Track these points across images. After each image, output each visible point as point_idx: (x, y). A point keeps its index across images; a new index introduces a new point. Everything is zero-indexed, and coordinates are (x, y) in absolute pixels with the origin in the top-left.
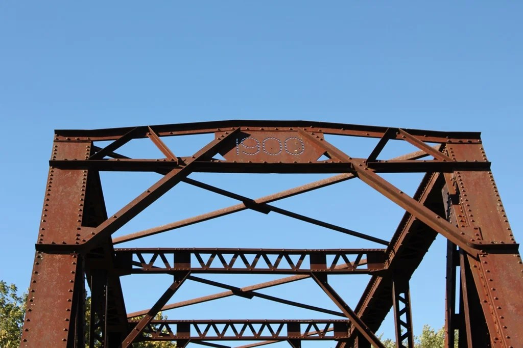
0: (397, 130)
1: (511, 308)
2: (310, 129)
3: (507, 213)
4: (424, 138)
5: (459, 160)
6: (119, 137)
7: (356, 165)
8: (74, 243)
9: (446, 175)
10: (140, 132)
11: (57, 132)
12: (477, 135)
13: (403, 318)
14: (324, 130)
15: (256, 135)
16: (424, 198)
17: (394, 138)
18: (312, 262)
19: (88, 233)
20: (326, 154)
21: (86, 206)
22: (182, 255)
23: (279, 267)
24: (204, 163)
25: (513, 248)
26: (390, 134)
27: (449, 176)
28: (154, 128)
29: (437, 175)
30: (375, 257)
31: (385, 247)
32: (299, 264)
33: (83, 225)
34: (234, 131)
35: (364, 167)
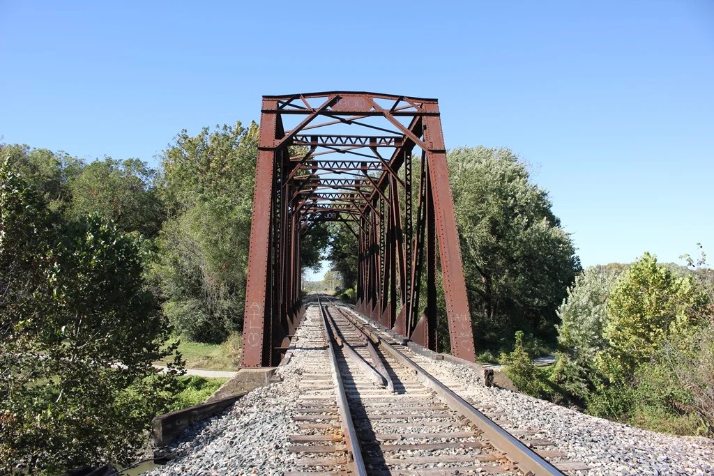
0: (404, 97)
1: (439, 176)
2: (367, 95)
3: (444, 136)
4: (414, 100)
5: (428, 112)
6: (290, 99)
7: (385, 112)
8: (272, 147)
9: (422, 118)
10: (297, 97)
11: (264, 97)
12: (436, 100)
13: (408, 167)
14: (373, 96)
15: (345, 98)
16: (412, 129)
17: (402, 100)
18: (370, 142)
19: (278, 142)
20: (374, 107)
21: (276, 130)
22: (314, 138)
23: (356, 144)
24: (323, 111)
25: (444, 151)
26: (401, 98)
27: (424, 118)
28: (303, 95)
29: (418, 117)
30: (397, 140)
31: (402, 136)
32: (365, 142)
33: (276, 138)
34: (336, 96)
35: (389, 114)
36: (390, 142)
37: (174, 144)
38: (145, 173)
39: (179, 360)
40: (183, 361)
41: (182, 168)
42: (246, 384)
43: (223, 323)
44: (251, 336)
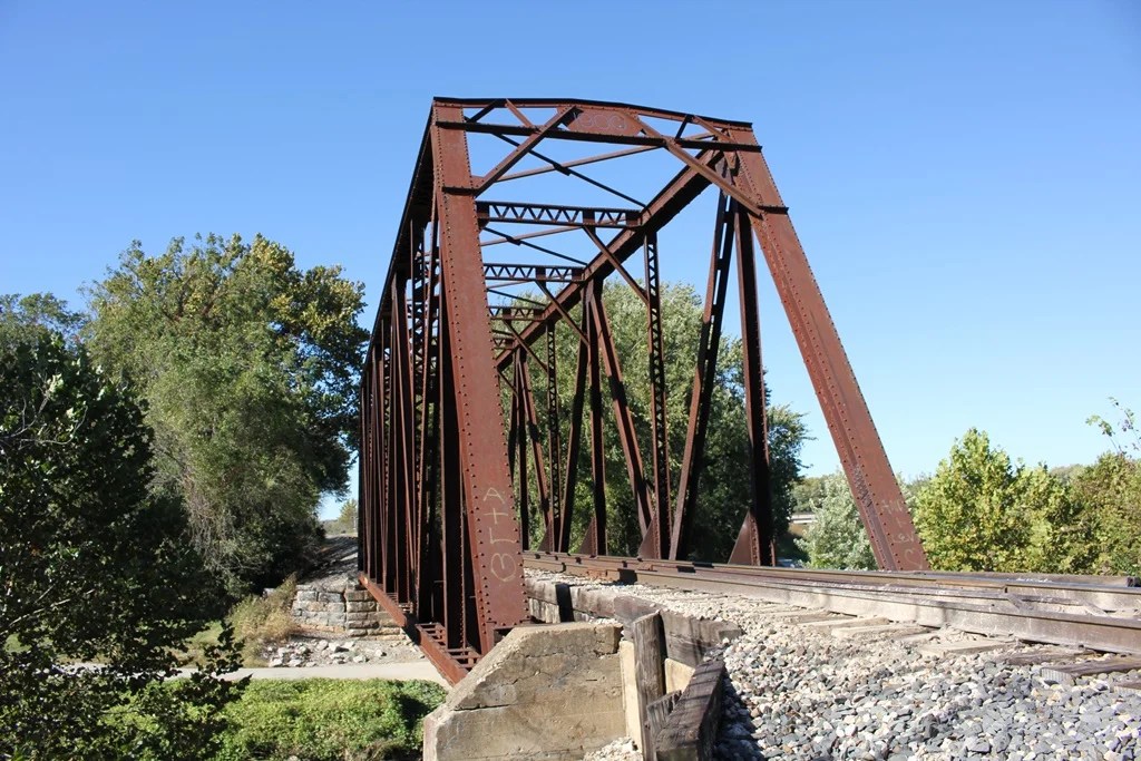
0: (692, 116)
1: (787, 252)
2: (627, 109)
4: (711, 123)
5: (739, 143)
6: (486, 106)
7: (667, 142)
8: (469, 187)
9: (725, 153)
10: (500, 103)
11: (436, 99)
12: (749, 125)
13: (651, 263)
14: (638, 111)
15: (588, 112)
17: (691, 122)
18: (584, 217)
20: (642, 131)
23: (559, 220)
24: (554, 131)
25: (783, 210)
26: (689, 119)
27: (729, 155)
28: (510, 100)
30: (632, 215)
31: (641, 208)
32: (574, 218)
34: (573, 108)
35: (673, 143)
36: (618, 219)
37: (116, 266)
38: (63, 319)
39: (228, 640)
40: (236, 641)
41: (134, 310)
42: (545, 659)
43: (222, 582)
44: (497, 559)
